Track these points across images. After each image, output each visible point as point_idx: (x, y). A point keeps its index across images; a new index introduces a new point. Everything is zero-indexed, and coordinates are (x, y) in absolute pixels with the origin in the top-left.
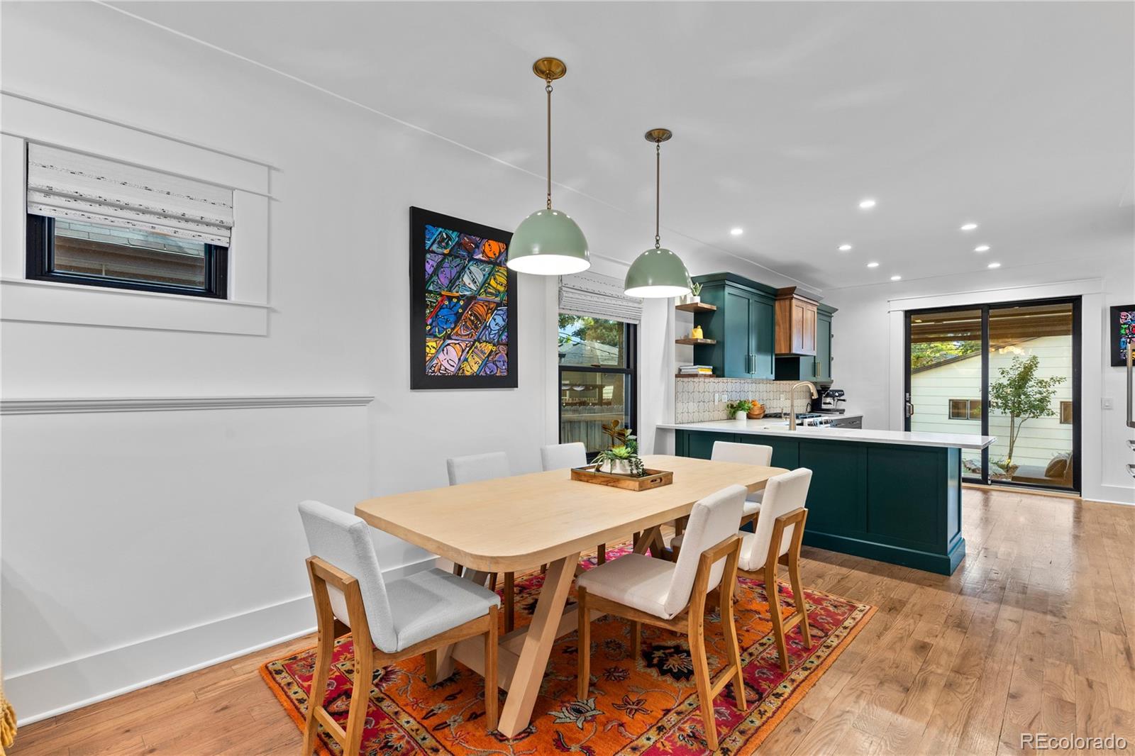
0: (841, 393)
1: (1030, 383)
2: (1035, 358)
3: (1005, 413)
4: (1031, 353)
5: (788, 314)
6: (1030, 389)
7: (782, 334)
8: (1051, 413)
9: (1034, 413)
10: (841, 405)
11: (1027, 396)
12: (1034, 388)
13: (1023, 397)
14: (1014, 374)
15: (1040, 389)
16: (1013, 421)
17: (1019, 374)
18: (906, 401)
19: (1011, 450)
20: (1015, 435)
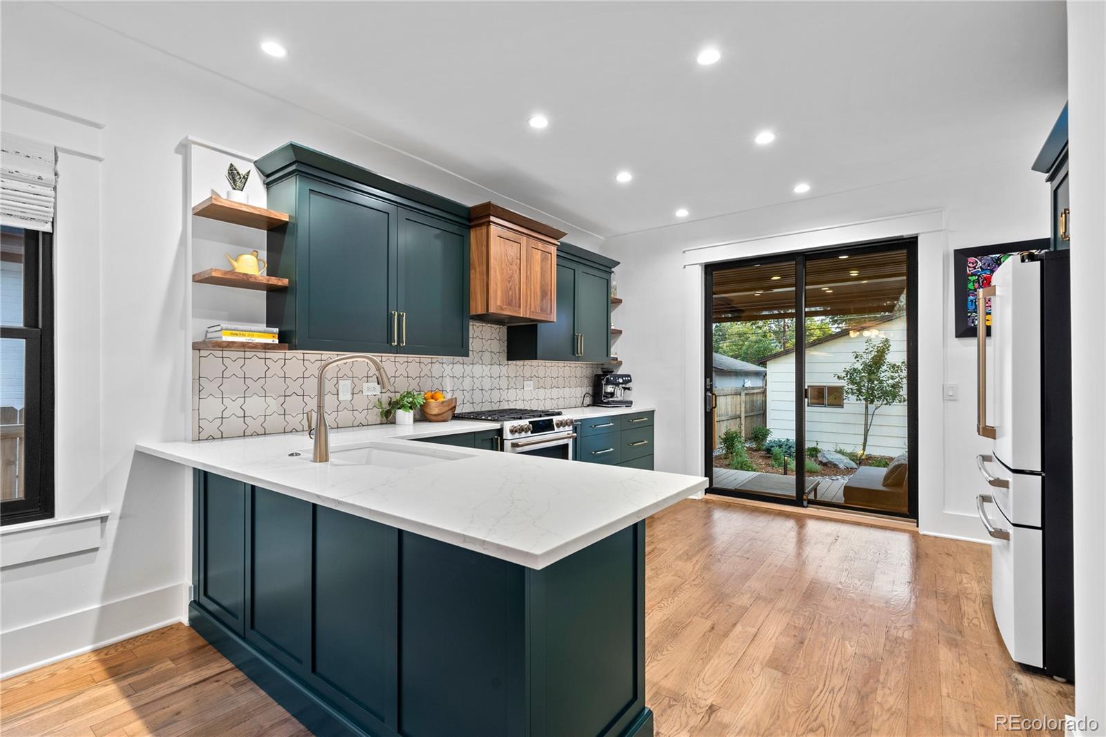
0: (628, 379)
1: (884, 368)
2: (887, 340)
3: (860, 400)
4: (883, 336)
5: (484, 249)
6: (883, 374)
7: (478, 282)
8: (903, 400)
9: (887, 400)
10: (629, 396)
11: (881, 382)
12: (887, 373)
13: (876, 382)
14: (868, 358)
15: (892, 374)
16: (867, 408)
17: (872, 358)
18: (706, 390)
19: (865, 439)
20: (869, 423)
